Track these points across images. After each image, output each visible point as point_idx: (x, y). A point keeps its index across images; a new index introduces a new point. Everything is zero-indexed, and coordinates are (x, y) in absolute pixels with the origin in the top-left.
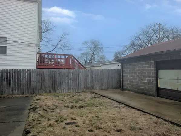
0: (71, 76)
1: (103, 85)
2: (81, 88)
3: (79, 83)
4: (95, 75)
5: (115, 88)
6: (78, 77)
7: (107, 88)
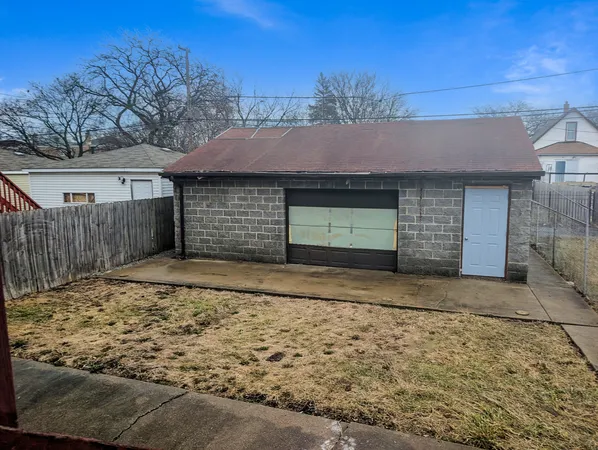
0: (23, 237)
1: (119, 253)
2: (58, 272)
3: (51, 256)
4: (96, 222)
5: (151, 254)
6: (47, 235)
7: (132, 258)
